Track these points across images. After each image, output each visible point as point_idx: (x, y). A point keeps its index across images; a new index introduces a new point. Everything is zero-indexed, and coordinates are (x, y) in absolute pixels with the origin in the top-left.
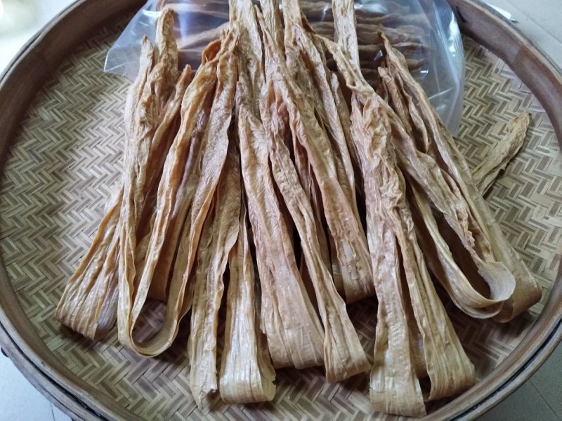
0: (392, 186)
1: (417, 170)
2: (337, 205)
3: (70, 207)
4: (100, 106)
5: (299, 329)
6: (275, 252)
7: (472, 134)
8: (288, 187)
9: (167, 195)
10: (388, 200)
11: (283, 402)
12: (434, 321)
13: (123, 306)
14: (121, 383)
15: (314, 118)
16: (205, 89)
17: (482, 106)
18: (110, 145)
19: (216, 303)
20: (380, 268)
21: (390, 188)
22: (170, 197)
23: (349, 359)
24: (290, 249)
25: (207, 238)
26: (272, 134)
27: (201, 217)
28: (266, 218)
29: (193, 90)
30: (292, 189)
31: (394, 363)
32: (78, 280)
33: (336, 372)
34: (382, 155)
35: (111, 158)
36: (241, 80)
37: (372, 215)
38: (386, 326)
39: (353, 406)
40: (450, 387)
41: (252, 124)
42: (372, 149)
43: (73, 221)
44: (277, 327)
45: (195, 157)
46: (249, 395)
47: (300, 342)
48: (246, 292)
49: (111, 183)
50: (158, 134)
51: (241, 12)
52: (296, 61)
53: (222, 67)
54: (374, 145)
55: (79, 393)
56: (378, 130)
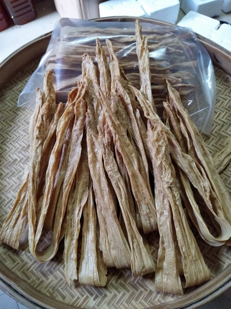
0: (167, 175)
1: (182, 164)
2: (139, 184)
3: (5, 176)
4: (18, 118)
5: (118, 250)
6: (106, 209)
7: (219, 130)
8: (113, 174)
9: (50, 179)
10: (165, 183)
11: (112, 284)
12: (189, 248)
13: (31, 237)
14: (32, 272)
15: (126, 136)
16: (69, 119)
17: (227, 113)
18: (24, 141)
19: (77, 235)
20: (161, 218)
21: (166, 176)
22: (52, 180)
23: (144, 267)
24: (113, 208)
25: (72, 199)
26: (104, 145)
27: (68, 190)
28: (101, 190)
29: (63, 121)
30: (115, 176)
31: (168, 268)
32: (9, 221)
33: (137, 273)
34: (162, 158)
35: (25, 148)
36: (89, 111)
37: (157, 189)
38: (164, 249)
39: (147, 287)
40: (196, 281)
41: (94, 138)
42: (157, 155)
43: (7, 184)
44: (108, 248)
45: (65, 154)
46: (93, 283)
47: (119, 256)
48: (92, 228)
49: (24, 163)
50: (46, 144)
51: (89, 71)
52: (117, 104)
53: (77, 108)
54: (158, 152)
55: (10, 283)
56: (160, 143)
